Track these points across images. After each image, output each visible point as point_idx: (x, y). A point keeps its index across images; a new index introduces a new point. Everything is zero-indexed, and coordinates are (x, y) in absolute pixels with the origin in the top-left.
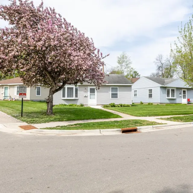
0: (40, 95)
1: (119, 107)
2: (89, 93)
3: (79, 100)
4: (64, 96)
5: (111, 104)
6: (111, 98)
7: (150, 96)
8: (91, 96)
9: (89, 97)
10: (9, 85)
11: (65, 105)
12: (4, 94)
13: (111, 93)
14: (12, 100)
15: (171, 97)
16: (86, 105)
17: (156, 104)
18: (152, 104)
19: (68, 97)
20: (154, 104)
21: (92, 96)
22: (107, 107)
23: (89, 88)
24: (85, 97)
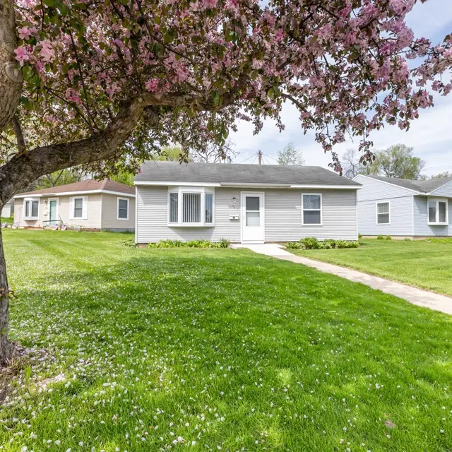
0: (126, 217)
1: (328, 248)
2: (243, 209)
3: (215, 230)
4: (173, 218)
5: (306, 239)
6: (303, 224)
7: (383, 218)
8: (249, 219)
9: (243, 221)
10: (60, 197)
11: (178, 244)
12: (49, 215)
13: (303, 210)
14: (59, 228)
15: (440, 221)
16: (236, 243)
17: (403, 238)
18: (389, 238)
19: (185, 220)
20: (396, 238)
21: (251, 219)
22: (296, 248)
23: (243, 197)
24: (234, 220)
